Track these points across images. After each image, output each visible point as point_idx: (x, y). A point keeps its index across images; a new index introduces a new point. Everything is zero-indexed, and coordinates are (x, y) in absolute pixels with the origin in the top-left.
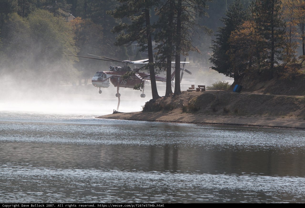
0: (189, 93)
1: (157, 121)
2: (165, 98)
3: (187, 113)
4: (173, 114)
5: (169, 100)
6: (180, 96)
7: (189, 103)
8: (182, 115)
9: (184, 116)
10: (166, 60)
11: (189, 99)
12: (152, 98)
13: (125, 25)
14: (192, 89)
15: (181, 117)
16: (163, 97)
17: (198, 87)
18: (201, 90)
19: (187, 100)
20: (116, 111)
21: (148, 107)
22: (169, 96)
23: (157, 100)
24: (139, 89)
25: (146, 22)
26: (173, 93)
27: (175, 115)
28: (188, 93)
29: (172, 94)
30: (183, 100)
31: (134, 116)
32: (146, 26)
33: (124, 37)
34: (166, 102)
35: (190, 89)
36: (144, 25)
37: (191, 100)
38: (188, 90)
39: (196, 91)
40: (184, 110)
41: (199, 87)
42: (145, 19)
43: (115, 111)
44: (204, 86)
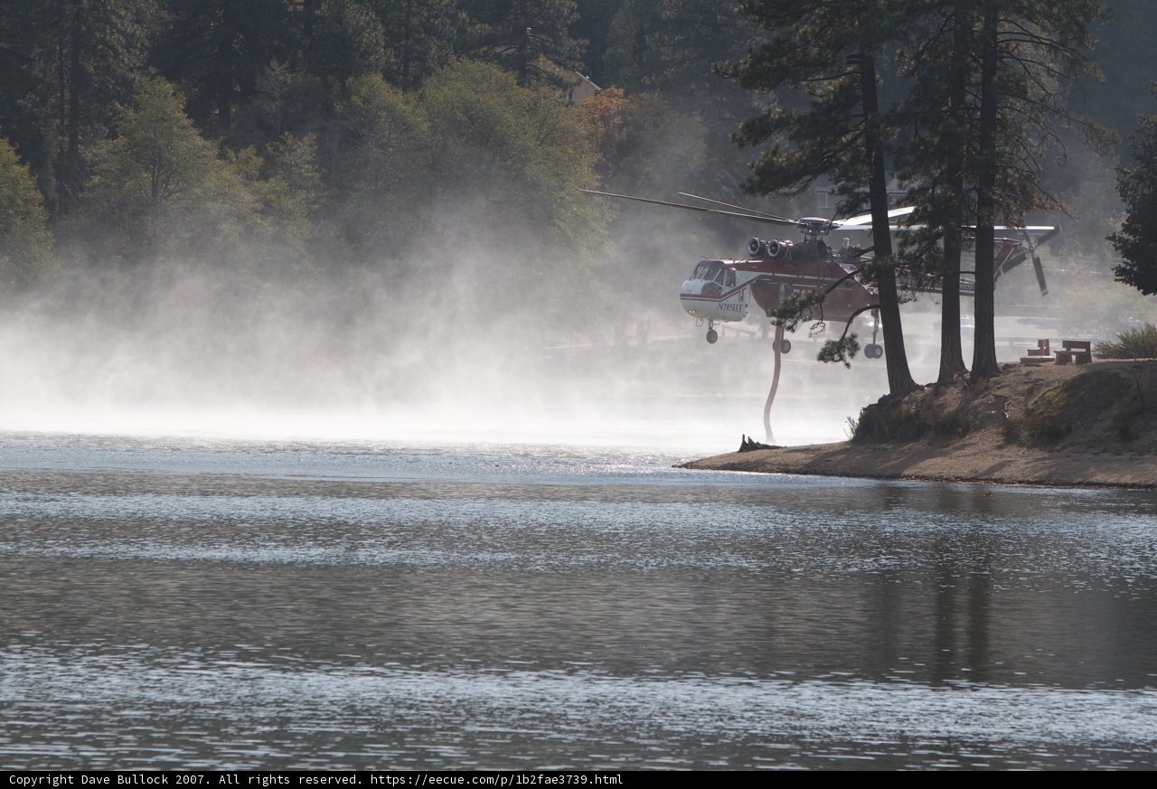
0: (1029, 369)
1: (908, 477)
2: (937, 388)
3: (1021, 445)
4: (968, 451)
5: (952, 398)
6: (995, 383)
7: (1030, 407)
8: (1002, 456)
9: (1009, 459)
10: (941, 243)
11: (1030, 393)
12: (887, 392)
13: (784, 116)
14: (1039, 357)
15: (998, 460)
16: (928, 386)
17: (1064, 347)
18: (1074, 357)
19: (1022, 398)
20: (750, 440)
21: (873, 424)
22: (954, 384)
23: (906, 399)
24: (842, 358)
25: (861, 102)
26: (966, 371)
27: (975, 454)
28: (1024, 370)
29: (965, 375)
30: (1006, 399)
31: (819, 461)
32: (863, 118)
33: (780, 160)
34: (942, 406)
35: (1032, 357)
36: (856, 116)
37: (1036, 399)
38: (1023, 360)
39: (1056, 364)
40: (1011, 436)
41: (1069, 349)
42: (859, 92)
43: (747, 442)
44: (1086, 345)
